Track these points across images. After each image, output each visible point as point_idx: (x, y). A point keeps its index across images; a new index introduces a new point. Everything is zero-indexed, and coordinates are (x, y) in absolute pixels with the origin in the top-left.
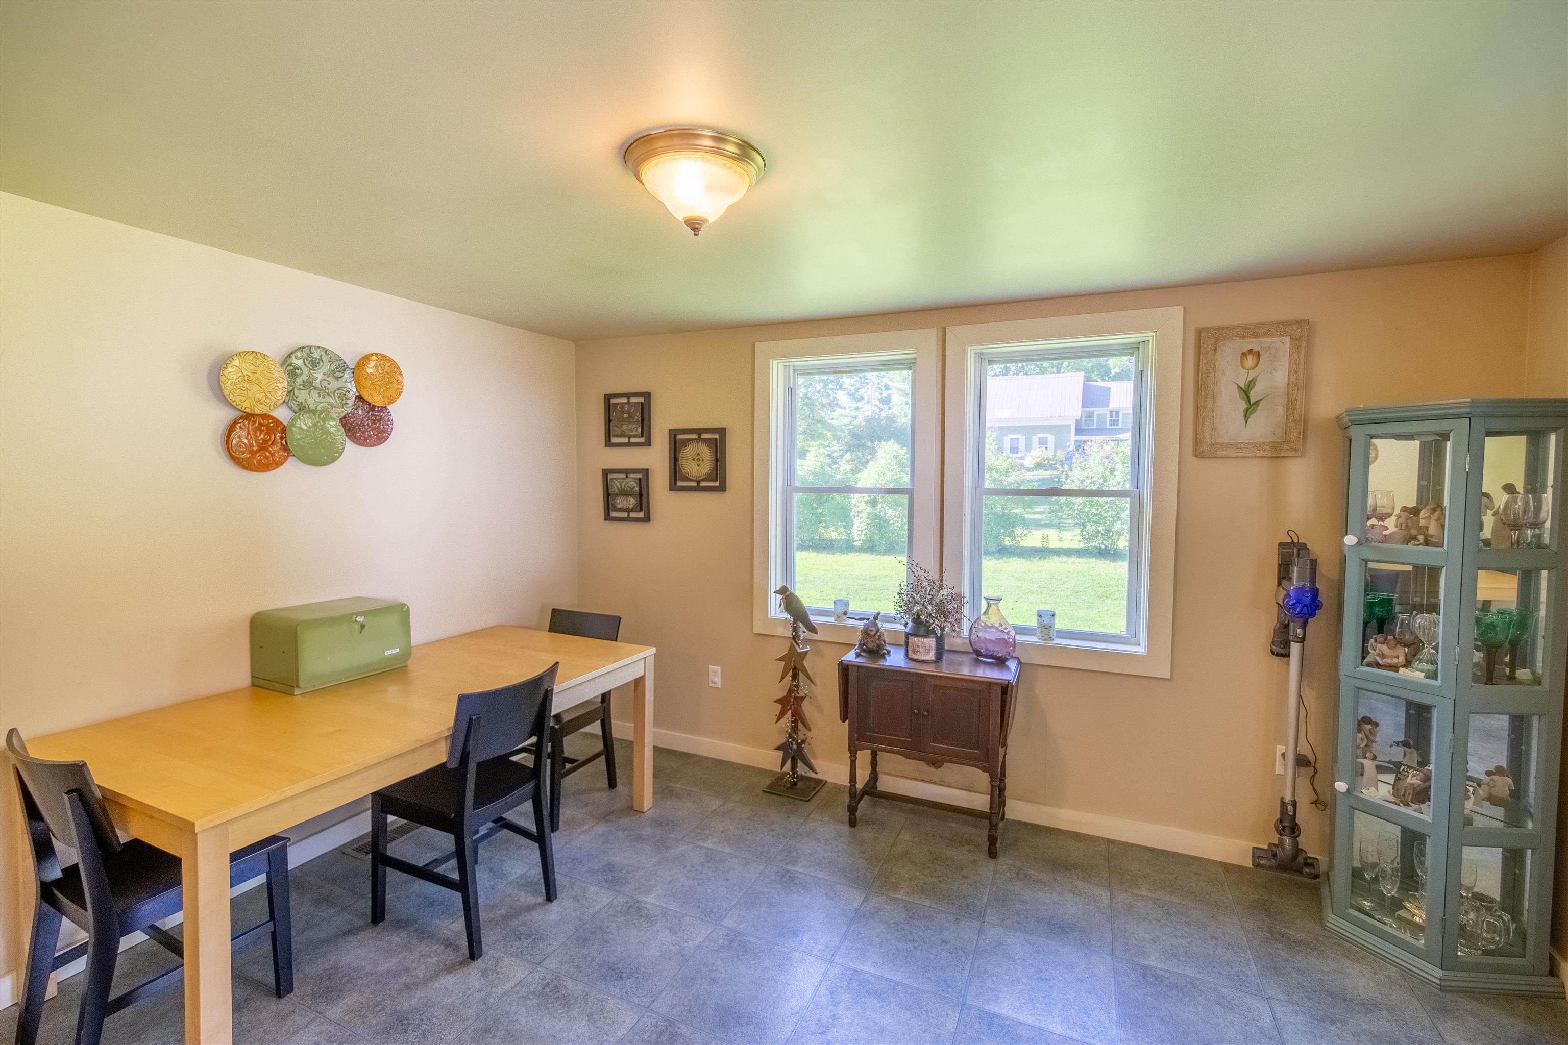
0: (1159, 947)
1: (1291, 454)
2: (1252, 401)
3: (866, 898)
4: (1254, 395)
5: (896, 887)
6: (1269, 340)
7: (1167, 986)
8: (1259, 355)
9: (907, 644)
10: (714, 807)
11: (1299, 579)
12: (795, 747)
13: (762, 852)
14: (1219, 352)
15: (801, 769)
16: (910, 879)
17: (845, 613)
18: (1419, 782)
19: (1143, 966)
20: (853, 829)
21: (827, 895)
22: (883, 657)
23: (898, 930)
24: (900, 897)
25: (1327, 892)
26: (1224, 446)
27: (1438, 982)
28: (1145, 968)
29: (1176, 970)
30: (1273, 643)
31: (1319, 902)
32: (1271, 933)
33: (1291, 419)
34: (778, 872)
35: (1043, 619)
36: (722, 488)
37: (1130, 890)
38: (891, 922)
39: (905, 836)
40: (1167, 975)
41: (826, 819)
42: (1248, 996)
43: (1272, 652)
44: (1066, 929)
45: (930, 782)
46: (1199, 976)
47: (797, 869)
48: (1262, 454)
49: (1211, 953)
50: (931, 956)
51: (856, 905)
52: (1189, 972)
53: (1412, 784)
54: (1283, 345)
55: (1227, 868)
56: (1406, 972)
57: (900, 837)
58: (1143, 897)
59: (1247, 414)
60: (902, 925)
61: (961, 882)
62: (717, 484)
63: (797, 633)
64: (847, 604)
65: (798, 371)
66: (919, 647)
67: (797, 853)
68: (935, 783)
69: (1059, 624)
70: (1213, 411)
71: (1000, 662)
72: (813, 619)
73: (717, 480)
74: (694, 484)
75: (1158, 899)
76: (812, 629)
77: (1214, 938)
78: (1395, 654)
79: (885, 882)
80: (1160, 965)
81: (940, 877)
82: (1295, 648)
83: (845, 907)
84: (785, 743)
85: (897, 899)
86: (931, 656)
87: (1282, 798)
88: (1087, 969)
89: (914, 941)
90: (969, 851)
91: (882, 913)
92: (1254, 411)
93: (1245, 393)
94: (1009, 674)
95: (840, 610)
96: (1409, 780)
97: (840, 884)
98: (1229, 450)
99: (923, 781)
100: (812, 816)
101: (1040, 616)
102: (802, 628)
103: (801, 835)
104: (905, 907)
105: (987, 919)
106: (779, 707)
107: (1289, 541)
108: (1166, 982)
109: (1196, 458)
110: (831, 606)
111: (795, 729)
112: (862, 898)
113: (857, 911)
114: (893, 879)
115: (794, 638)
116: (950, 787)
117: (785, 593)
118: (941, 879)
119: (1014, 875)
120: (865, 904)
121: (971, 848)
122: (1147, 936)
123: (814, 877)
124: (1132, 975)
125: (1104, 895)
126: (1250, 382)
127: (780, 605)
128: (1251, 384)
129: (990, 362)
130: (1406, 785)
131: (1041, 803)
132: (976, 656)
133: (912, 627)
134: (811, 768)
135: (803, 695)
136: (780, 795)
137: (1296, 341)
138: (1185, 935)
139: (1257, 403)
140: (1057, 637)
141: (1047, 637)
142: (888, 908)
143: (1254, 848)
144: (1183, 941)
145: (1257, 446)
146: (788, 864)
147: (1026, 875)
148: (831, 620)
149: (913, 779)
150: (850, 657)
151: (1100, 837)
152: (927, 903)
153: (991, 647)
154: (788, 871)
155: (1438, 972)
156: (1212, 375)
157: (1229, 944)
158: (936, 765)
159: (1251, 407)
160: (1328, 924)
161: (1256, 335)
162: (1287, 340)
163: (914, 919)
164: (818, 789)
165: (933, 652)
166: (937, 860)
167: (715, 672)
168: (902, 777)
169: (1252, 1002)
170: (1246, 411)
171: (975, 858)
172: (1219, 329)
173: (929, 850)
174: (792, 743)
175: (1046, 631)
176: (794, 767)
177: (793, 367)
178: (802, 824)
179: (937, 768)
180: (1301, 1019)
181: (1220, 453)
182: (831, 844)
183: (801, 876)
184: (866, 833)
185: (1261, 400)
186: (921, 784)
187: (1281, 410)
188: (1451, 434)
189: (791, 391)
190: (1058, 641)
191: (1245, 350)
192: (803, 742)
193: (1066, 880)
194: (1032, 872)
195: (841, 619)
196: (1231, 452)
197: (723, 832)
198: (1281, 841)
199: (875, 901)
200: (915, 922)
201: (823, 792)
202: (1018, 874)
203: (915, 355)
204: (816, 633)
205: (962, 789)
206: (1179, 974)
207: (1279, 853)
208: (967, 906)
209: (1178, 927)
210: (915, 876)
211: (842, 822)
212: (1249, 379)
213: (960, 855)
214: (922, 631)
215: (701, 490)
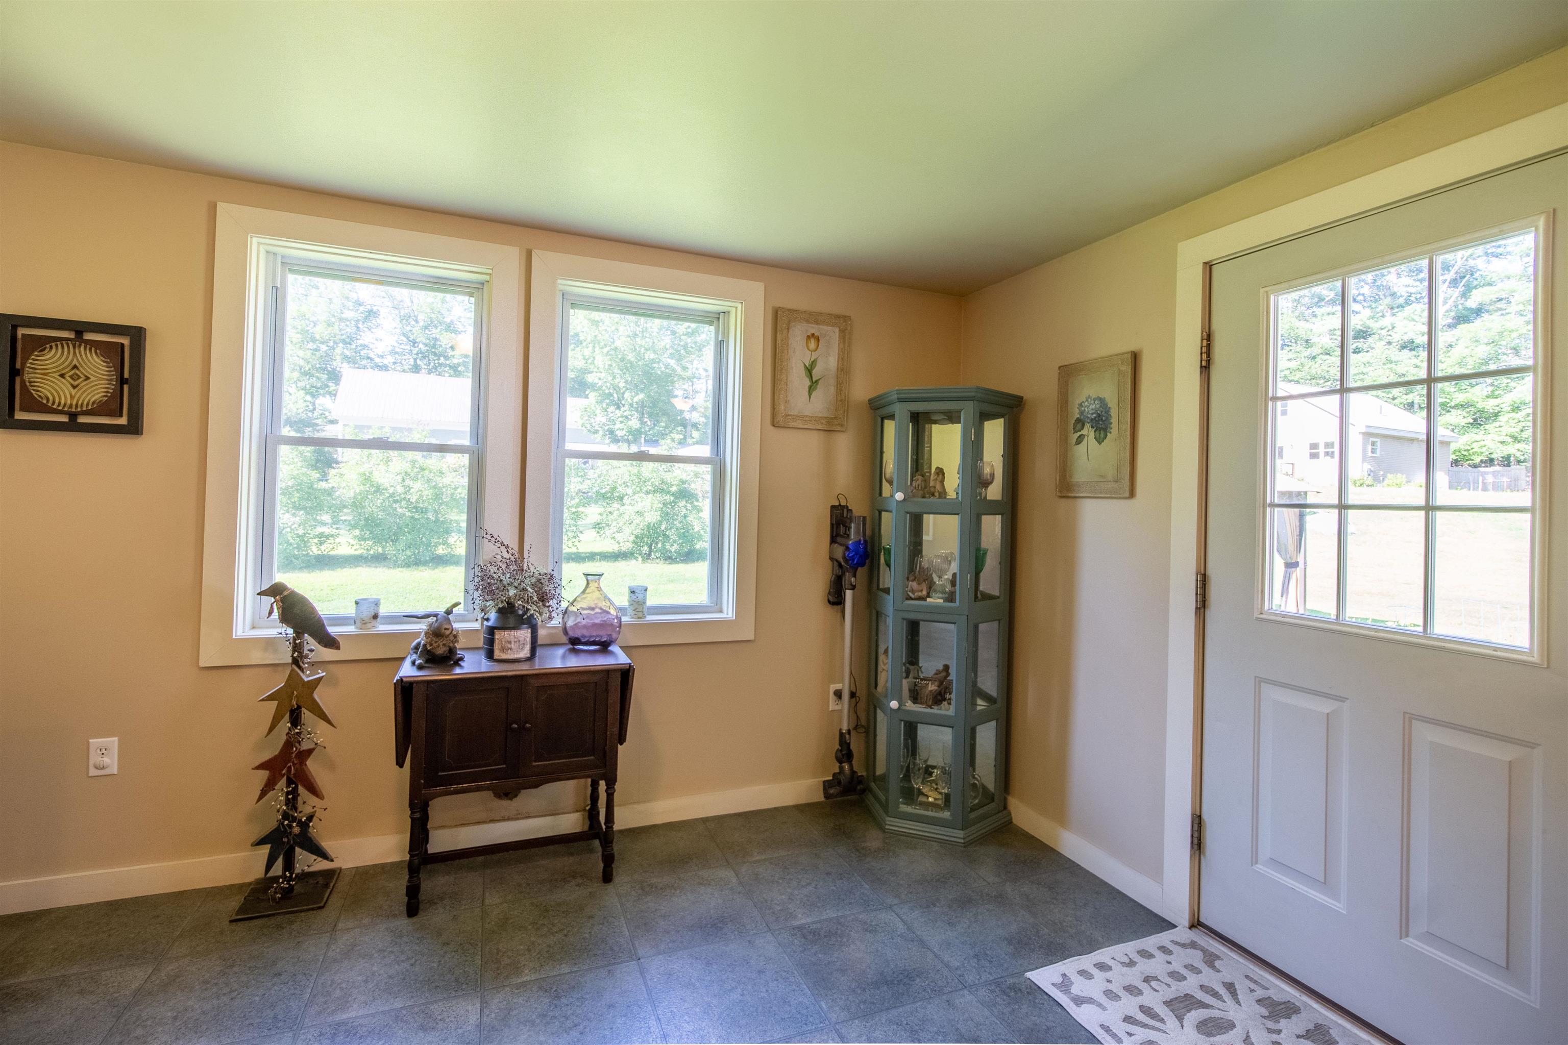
0: (798, 902)
1: (839, 428)
2: (814, 380)
3: (484, 1004)
4: (816, 373)
5: (516, 969)
6: (825, 328)
7: (825, 936)
8: (818, 340)
9: (490, 642)
10: (135, 985)
11: (857, 532)
12: (296, 830)
13: (275, 1017)
14: (791, 331)
15: (305, 861)
16: (529, 950)
17: (375, 617)
18: (936, 688)
19: (798, 928)
20: (415, 919)
21: (423, 1028)
22: (457, 662)
23: (548, 1023)
24: (528, 978)
25: (872, 799)
26: (795, 418)
27: (962, 841)
28: (800, 928)
29: (822, 918)
30: (829, 593)
31: (868, 811)
32: (858, 850)
33: (839, 398)
34: (321, 1034)
35: (637, 595)
36: (134, 428)
37: (746, 860)
38: (534, 1017)
39: (493, 899)
40: (819, 926)
41: (366, 921)
42: (878, 912)
43: (829, 602)
44: (720, 925)
45: (504, 819)
46: (840, 914)
47: (353, 1014)
48: (819, 427)
49: (834, 888)
50: (607, 1032)
51: (473, 1019)
52: (831, 914)
53: (931, 691)
54: (833, 334)
55: (800, 808)
56: (942, 842)
57: (487, 902)
58: (759, 861)
59: (811, 389)
60: (551, 1014)
61: (589, 925)
62: (123, 421)
63: (300, 653)
64: (377, 603)
65: (291, 266)
66: (510, 642)
67: (342, 989)
68: (509, 819)
69: (651, 601)
70: (787, 385)
71: (604, 647)
72: (332, 630)
73: (121, 415)
74: (64, 419)
75: (771, 859)
76: (330, 642)
77: (828, 874)
78: (921, 589)
79: (498, 969)
80: (809, 920)
81: (563, 930)
82: (849, 594)
83: (460, 1031)
84: (277, 830)
85: (524, 984)
86: (525, 653)
87: (840, 730)
88: (760, 956)
89: (576, 1025)
90: (579, 885)
91: (515, 1012)
92: (815, 389)
93: (809, 371)
94: (619, 657)
95: (367, 613)
96: (930, 688)
97: (436, 1002)
98: (798, 421)
99: (492, 821)
100: (340, 925)
101: (633, 592)
102: (310, 642)
103: (335, 961)
104: (540, 988)
105: (641, 953)
106: (264, 774)
107: (837, 504)
108: (822, 934)
109: (772, 428)
110: (351, 611)
111: (292, 801)
112: (478, 1006)
113: (479, 1026)
114: (506, 961)
115: (295, 661)
116: (529, 817)
117: (281, 593)
118: (565, 932)
119: (640, 892)
120: (487, 1012)
121: (579, 880)
122: (783, 897)
123: (389, 1011)
124: (796, 941)
125: (726, 874)
126: (813, 362)
127: (270, 613)
128: (813, 364)
129: (573, 305)
130: (927, 692)
131: (634, 803)
132: (572, 647)
133: (498, 619)
134: (324, 855)
135: (312, 746)
136: (273, 915)
137: (843, 332)
138: (808, 881)
139: (817, 381)
140: (648, 614)
141: (640, 614)
142: (520, 1000)
143: (824, 782)
144: (810, 888)
145: (817, 419)
146: (332, 1013)
147: (651, 886)
148: (351, 629)
149: (478, 823)
150: (407, 670)
151: (694, 820)
152: (565, 969)
153: (585, 632)
154: (338, 1025)
155: (961, 834)
156: (786, 352)
157: (841, 874)
158: (510, 796)
159: (813, 386)
160: (887, 827)
161: (817, 322)
162: (837, 330)
163: (559, 998)
164: (332, 885)
165: (528, 647)
166: (547, 911)
167: (103, 751)
168: (463, 825)
169: (886, 917)
170: (810, 387)
171: (590, 890)
172: (792, 311)
173: (532, 904)
174: (290, 827)
175: (640, 608)
176: (289, 865)
177: (283, 257)
178: (328, 945)
179: (511, 799)
180: (917, 913)
181: (792, 424)
182: (392, 952)
183: (361, 1021)
184: (436, 916)
185: (819, 379)
186: (491, 825)
187: (832, 390)
188: (962, 413)
189: (277, 295)
190: (650, 618)
191: (809, 334)
192: (310, 818)
193: (689, 874)
194: (655, 880)
195: (369, 626)
196: (799, 424)
197: (175, 1018)
198: (841, 768)
199: (497, 1001)
200: (563, 1000)
201: (342, 885)
202: (642, 888)
203: (487, 278)
204: (338, 648)
205: (546, 815)
206: (826, 920)
207: (842, 777)
208: (612, 949)
209: (800, 877)
210: (533, 943)
211: (395, 916)
212: (812, 360)
213: (571, 893)
214: (512, 621)
215: (81, 430)
